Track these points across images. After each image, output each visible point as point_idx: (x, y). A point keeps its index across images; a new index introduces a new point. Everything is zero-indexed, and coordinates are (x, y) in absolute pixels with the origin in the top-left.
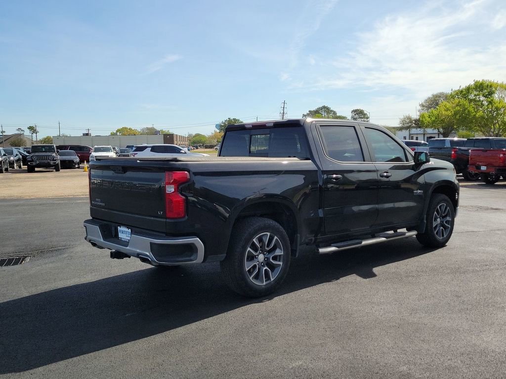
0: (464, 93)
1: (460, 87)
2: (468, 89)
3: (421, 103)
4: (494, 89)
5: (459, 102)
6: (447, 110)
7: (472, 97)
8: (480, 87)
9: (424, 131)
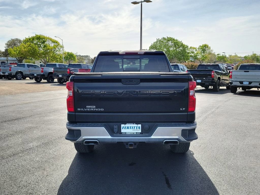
0: (31, 40)
1: (29, 37)
2: (33, 39)
3: (6, 43)
4: (46, 40)
5: (30, 44)
6: (25, 48)
7: (35, 42)
8: (38, 38)
9: (7, 58)
